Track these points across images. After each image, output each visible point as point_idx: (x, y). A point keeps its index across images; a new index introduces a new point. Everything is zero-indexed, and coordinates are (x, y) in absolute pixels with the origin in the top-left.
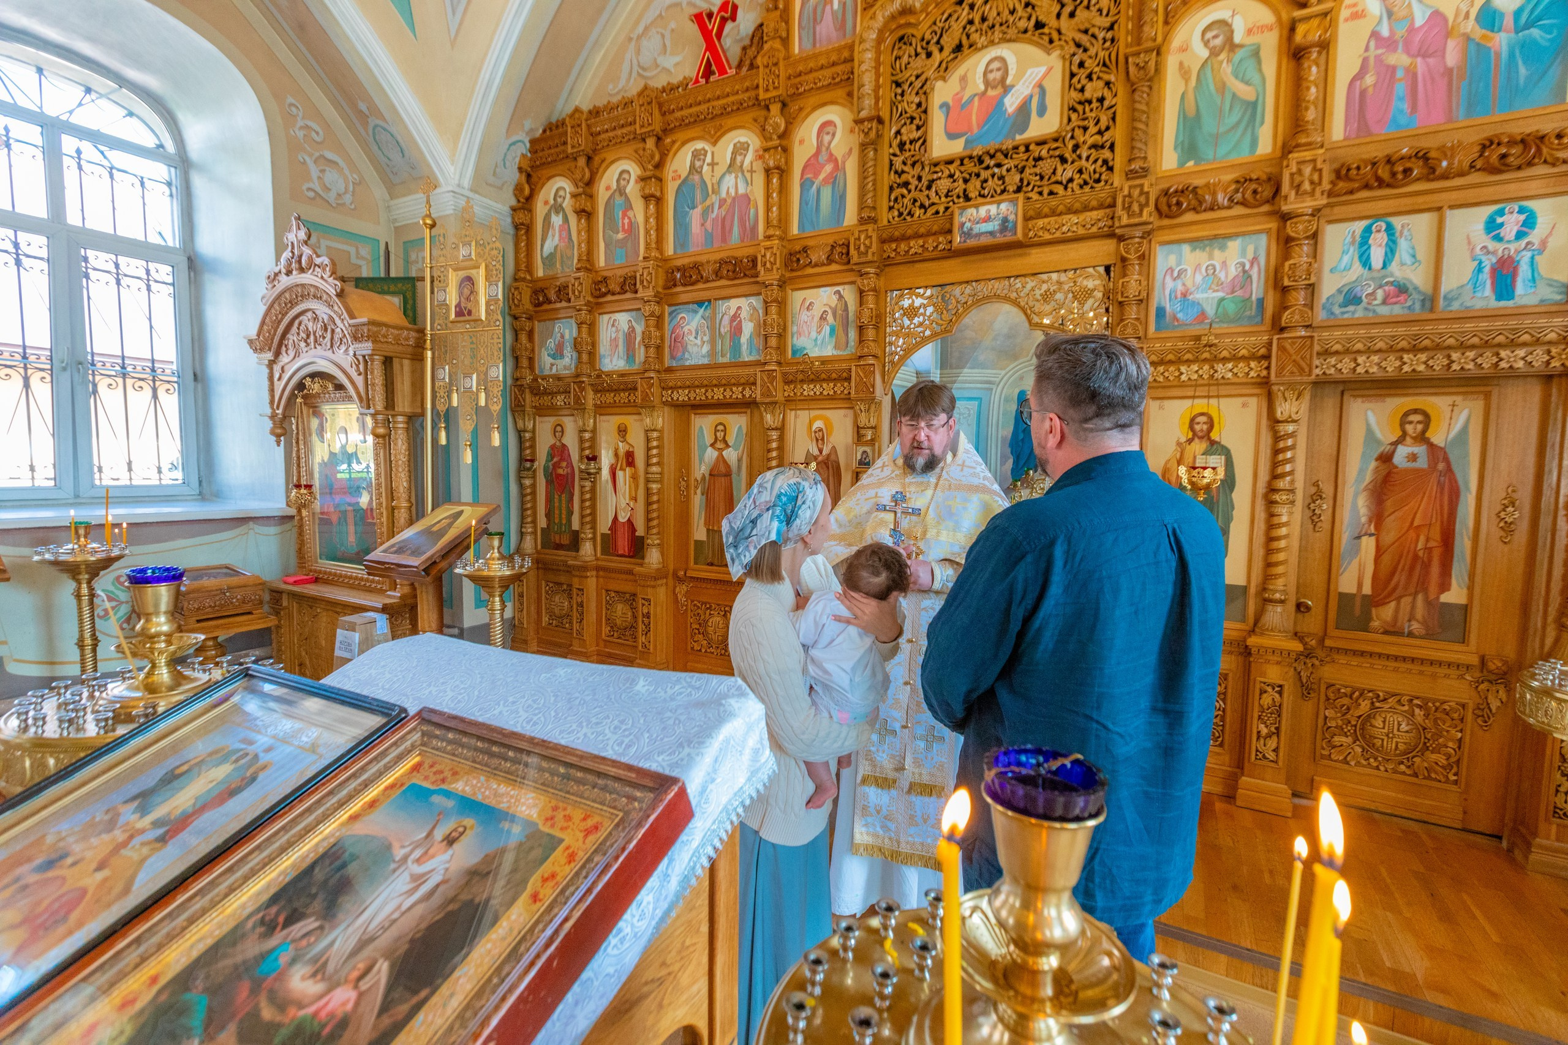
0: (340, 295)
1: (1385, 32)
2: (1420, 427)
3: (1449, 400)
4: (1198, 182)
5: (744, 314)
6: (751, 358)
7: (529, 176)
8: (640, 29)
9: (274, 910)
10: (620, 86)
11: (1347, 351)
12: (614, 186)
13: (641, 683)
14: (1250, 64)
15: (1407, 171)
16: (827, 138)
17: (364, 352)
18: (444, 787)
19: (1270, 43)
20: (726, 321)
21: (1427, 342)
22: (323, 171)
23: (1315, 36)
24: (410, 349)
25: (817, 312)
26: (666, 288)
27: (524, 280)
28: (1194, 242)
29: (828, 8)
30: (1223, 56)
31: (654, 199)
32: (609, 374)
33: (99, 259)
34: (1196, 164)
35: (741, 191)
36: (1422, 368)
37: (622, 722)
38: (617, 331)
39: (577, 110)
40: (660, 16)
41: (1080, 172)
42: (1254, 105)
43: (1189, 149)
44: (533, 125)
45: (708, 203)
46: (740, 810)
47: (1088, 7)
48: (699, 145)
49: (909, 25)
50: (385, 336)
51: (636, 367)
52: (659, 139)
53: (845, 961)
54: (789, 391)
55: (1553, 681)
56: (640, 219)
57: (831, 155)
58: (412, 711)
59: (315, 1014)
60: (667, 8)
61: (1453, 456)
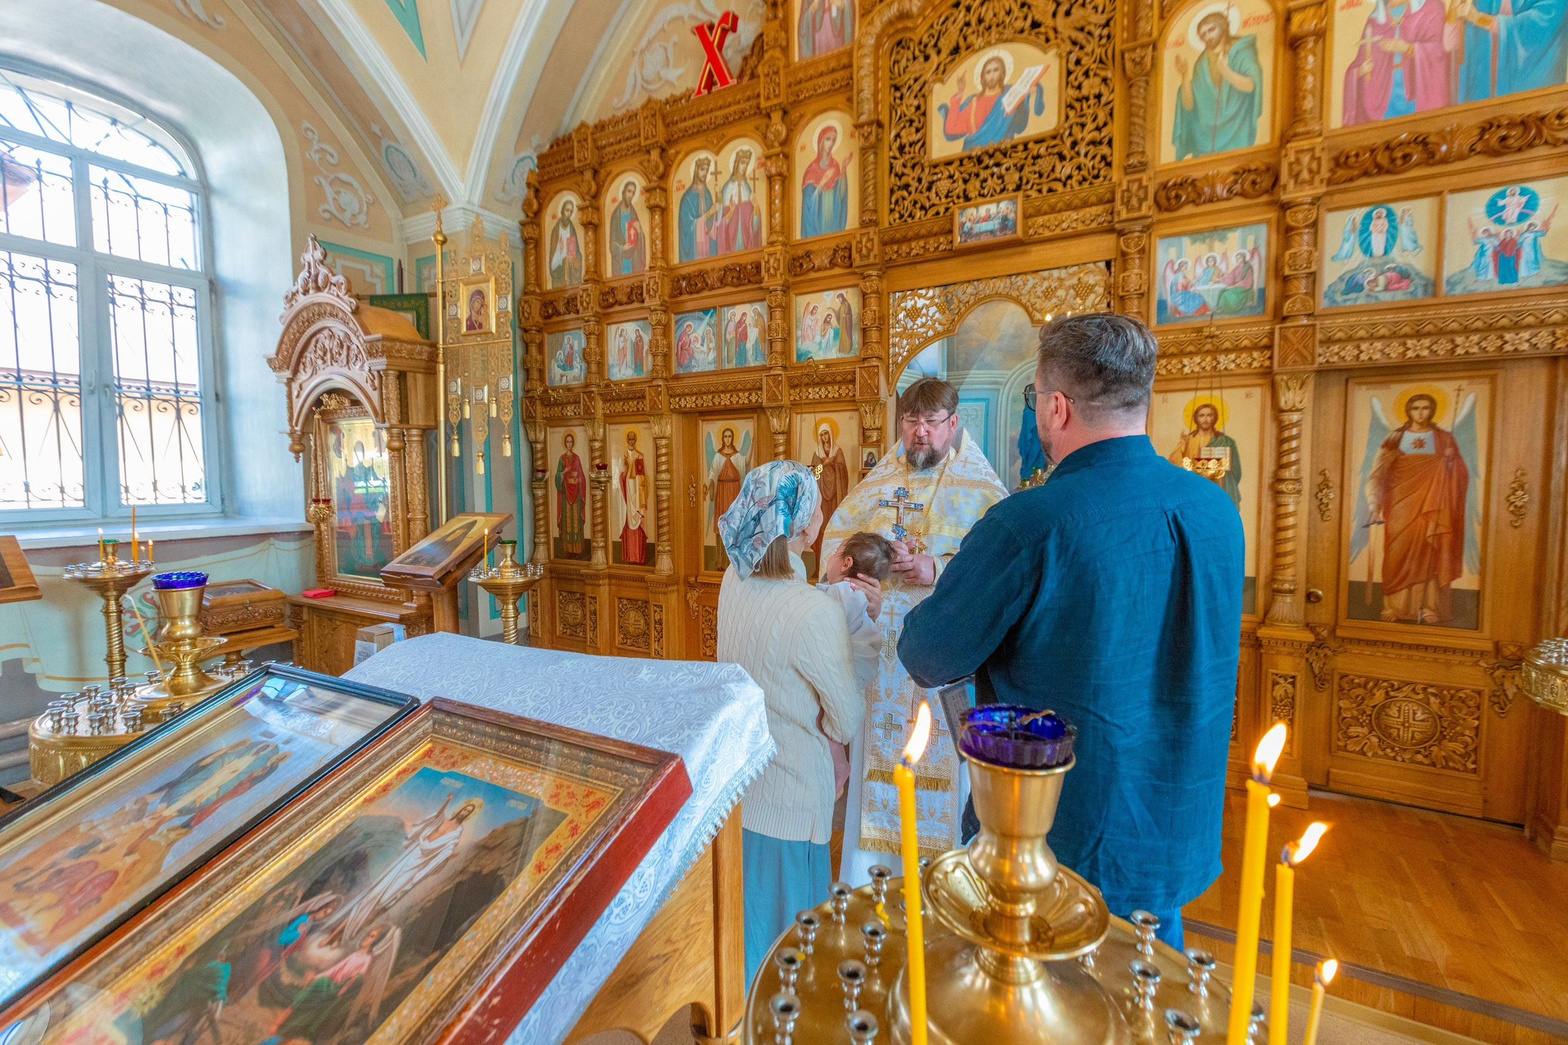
0: (356, 312)
1: (1381, 18)
2: (1426, 413)
3: (1455, 384)
4: (1196, 174)
5: (749, 320)
6: (758, 364)
7: (537, 191)
8: (643, 43)
9: (293, 885)
10: (625, 100)
11: (1350, 339)
12: (620, 198)
13: (645, 671)
14: (1247, 56)
15: (1406, 157)
16: (827, 144)
17: (379, 368)
18: (455, 770)
19: (1266, 35)
20: (731, 327)
21: (1430, 328)
22: (338, 193)
23: (1311, 25)
24: (423, 364)
25: (821, 316)
26: (672, 296)
27: (533, 293)
28: (1194, 234)
29: (827, 16)
30: (1219, 49)
31: (659, 210)
32: (617, 384)
33: (124, 284)
34: (1195, 157)
35: (744, 198)
36: (1425, 353)
37: (625, 708)
38: (625, 341)
39: (583, 125)
40: (663, 30)
42: (1251, 96)
43: (1187, 141)
44: (541, 141)
46: (740, 790)
47: (1083, 5)
48: (703, 155)
49: (906, 29)
50: (398, 351)
51: (644, 375)
52: (663, 150)
53: (838, 923)
54: (795, 394)
55: (1559, 658)
56: (646, 229)
57: (832, 160)
58: (424, 702)
59: (332, 977)
60: (670, 22)
61: (1460, 440)
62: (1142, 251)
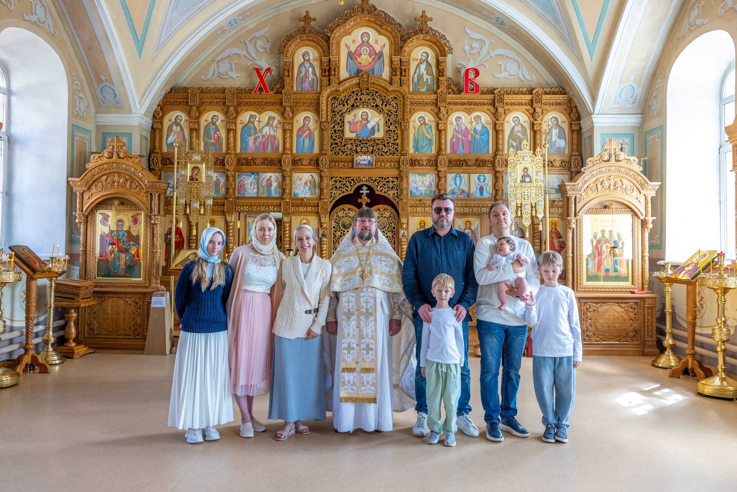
1: (457, 129)
2: (469, 225)
4: (419, 158)
5: (273, 179)
6: (276, 196)
7: (161, 107)
8: (219, 58)
10: (208, 78)
12: (210, 120)
14: (430, 130)
15: (463, 164)
16: (307, 122)
19: (434, 125)
20: (265, 181)
21: (468, 205)
22: (80, 103)
23: (443, 128)
25: (303, 181)
26: (238, 165)
27: (159, 153)
28: (419, 174)
30: (423, 126)
31: (233, 131)
34: (418, 153)
35: (272, 133)
36: (468, 211)
38: (211, 180)
39: (193, 88)
40: (229, 56)
41: (389, 150)
42: (431, 140)
43: (416, 149)
45: (257, 135)
47: (390, 105)
48: (253, 113)
49: (337, 95)
52: (235, 108)
54: (294, 209)
56: (224, 136)
57: (309, 128)
60: (234, 54)
61: (476, 233)
62: (406, 177)
